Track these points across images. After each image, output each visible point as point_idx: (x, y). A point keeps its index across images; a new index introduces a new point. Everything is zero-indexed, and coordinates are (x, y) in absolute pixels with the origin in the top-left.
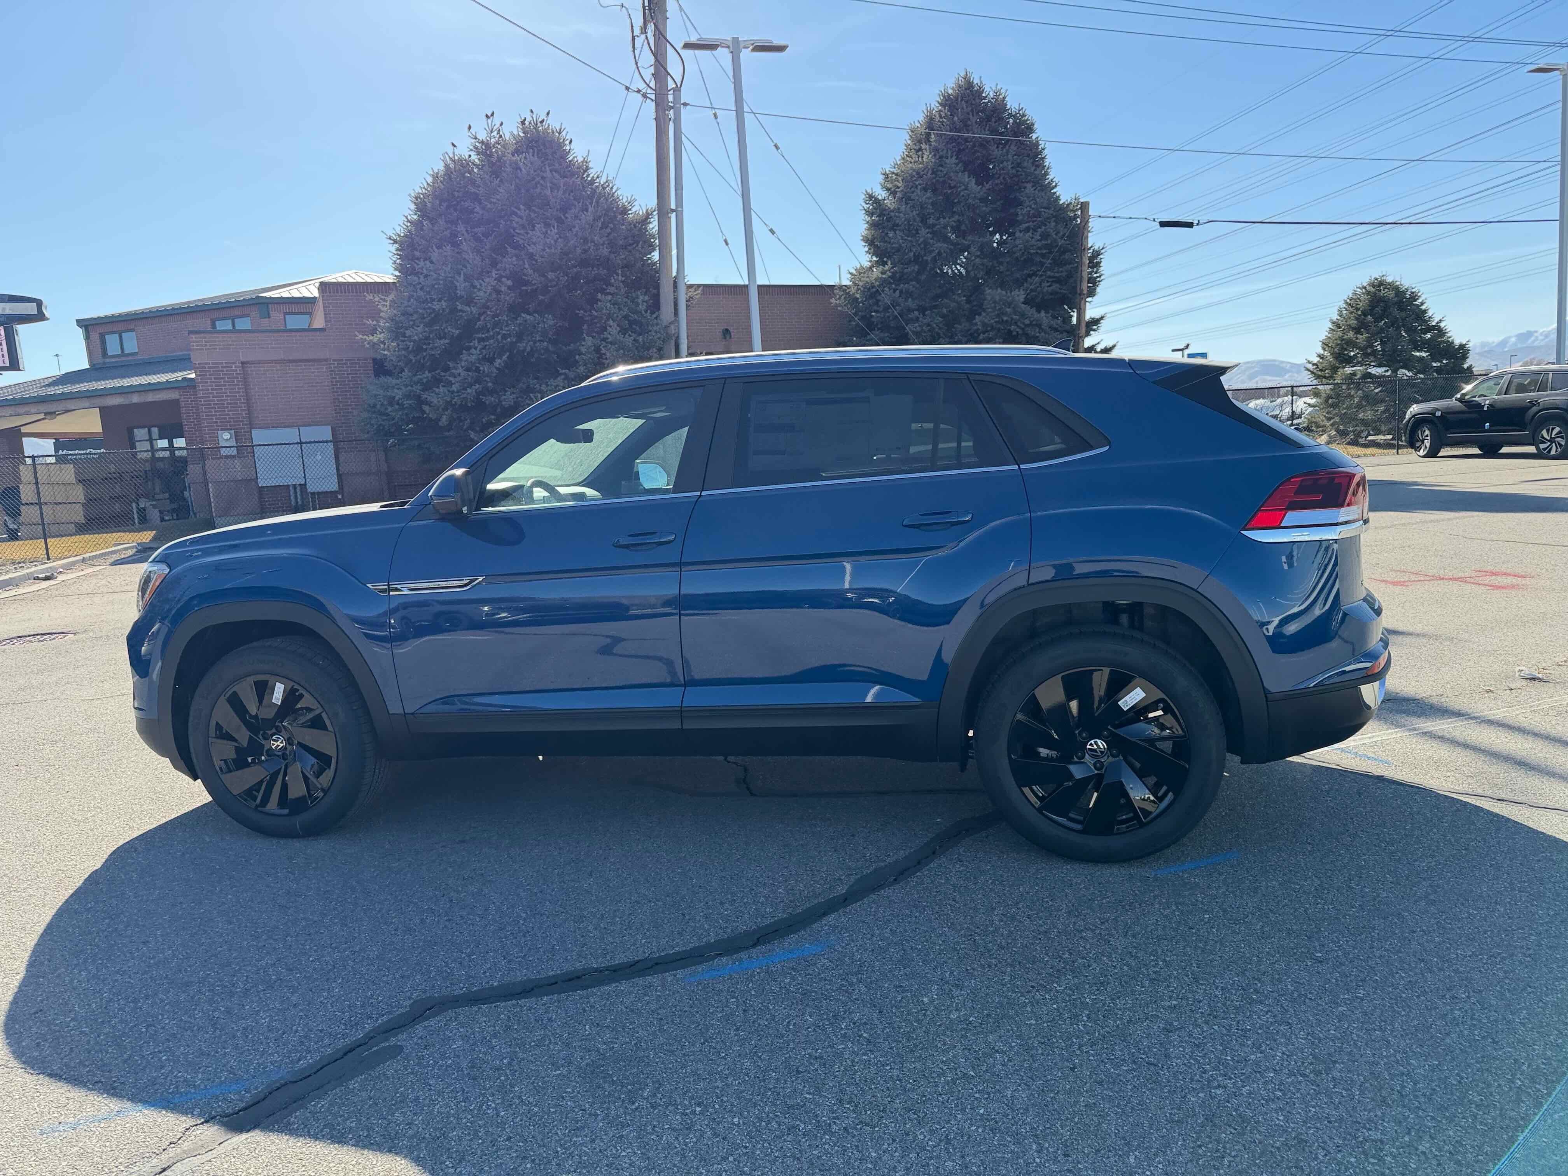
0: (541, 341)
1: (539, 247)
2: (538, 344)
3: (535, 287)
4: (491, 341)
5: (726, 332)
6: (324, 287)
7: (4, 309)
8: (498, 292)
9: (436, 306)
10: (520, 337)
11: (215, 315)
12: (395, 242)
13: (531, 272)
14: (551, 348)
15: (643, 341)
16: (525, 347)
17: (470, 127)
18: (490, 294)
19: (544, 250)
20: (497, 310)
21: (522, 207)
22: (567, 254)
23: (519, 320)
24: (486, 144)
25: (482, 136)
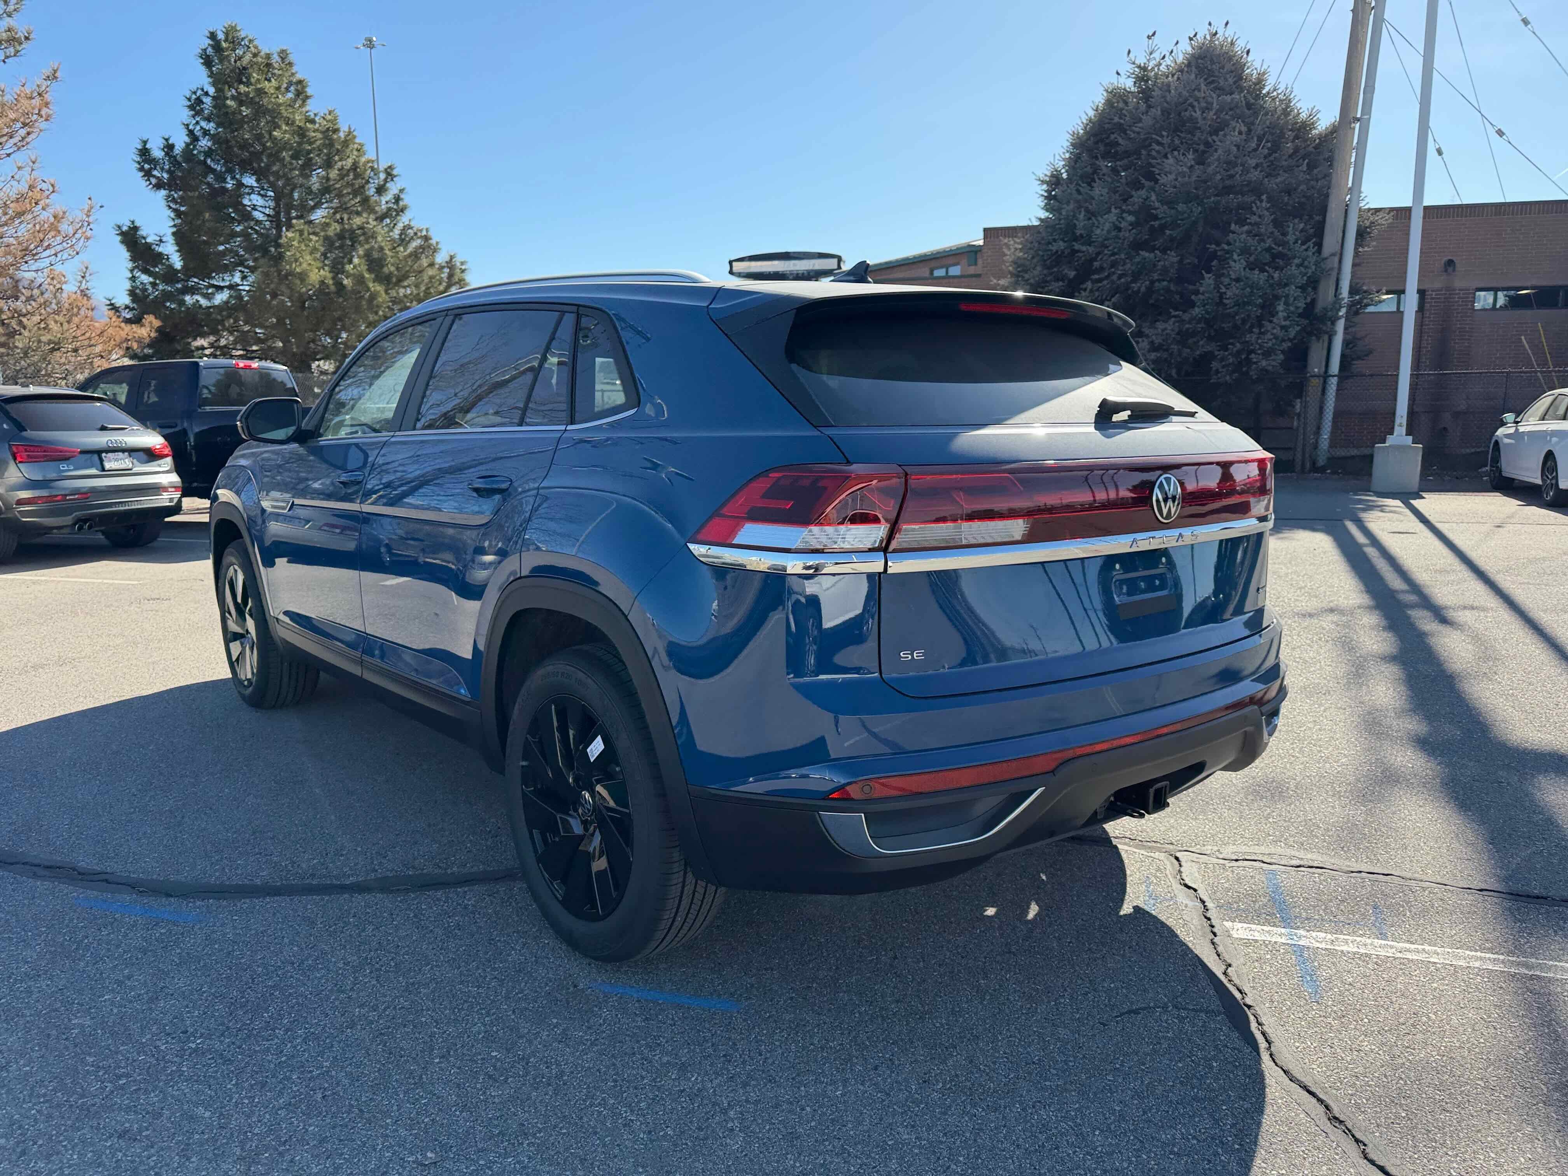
0: (1159, 281)
1: (1171, 177)
2: (1157, 284)
3: (1163, 222)
4: (1105, 282)
5: (1450, 263)
6: (988, 232)
7: (814, 265)
8: (1119, 229)
9: (1054, 247)
10: (1136, 277)
11: (933, 264)
12: (1043, 182)
13: (1157, 204)
14: (1172, 287)
15: (1280, 277)
16: (1139, 288)
17: (1129, 52)
18: (1109, 232)
19: (1176, 180)
20: (1115, 248)
21: (1164, 133)
22: (1205, 182)
23: (1137, 259)
24: (1144, 69)
25: (1141, 61)
